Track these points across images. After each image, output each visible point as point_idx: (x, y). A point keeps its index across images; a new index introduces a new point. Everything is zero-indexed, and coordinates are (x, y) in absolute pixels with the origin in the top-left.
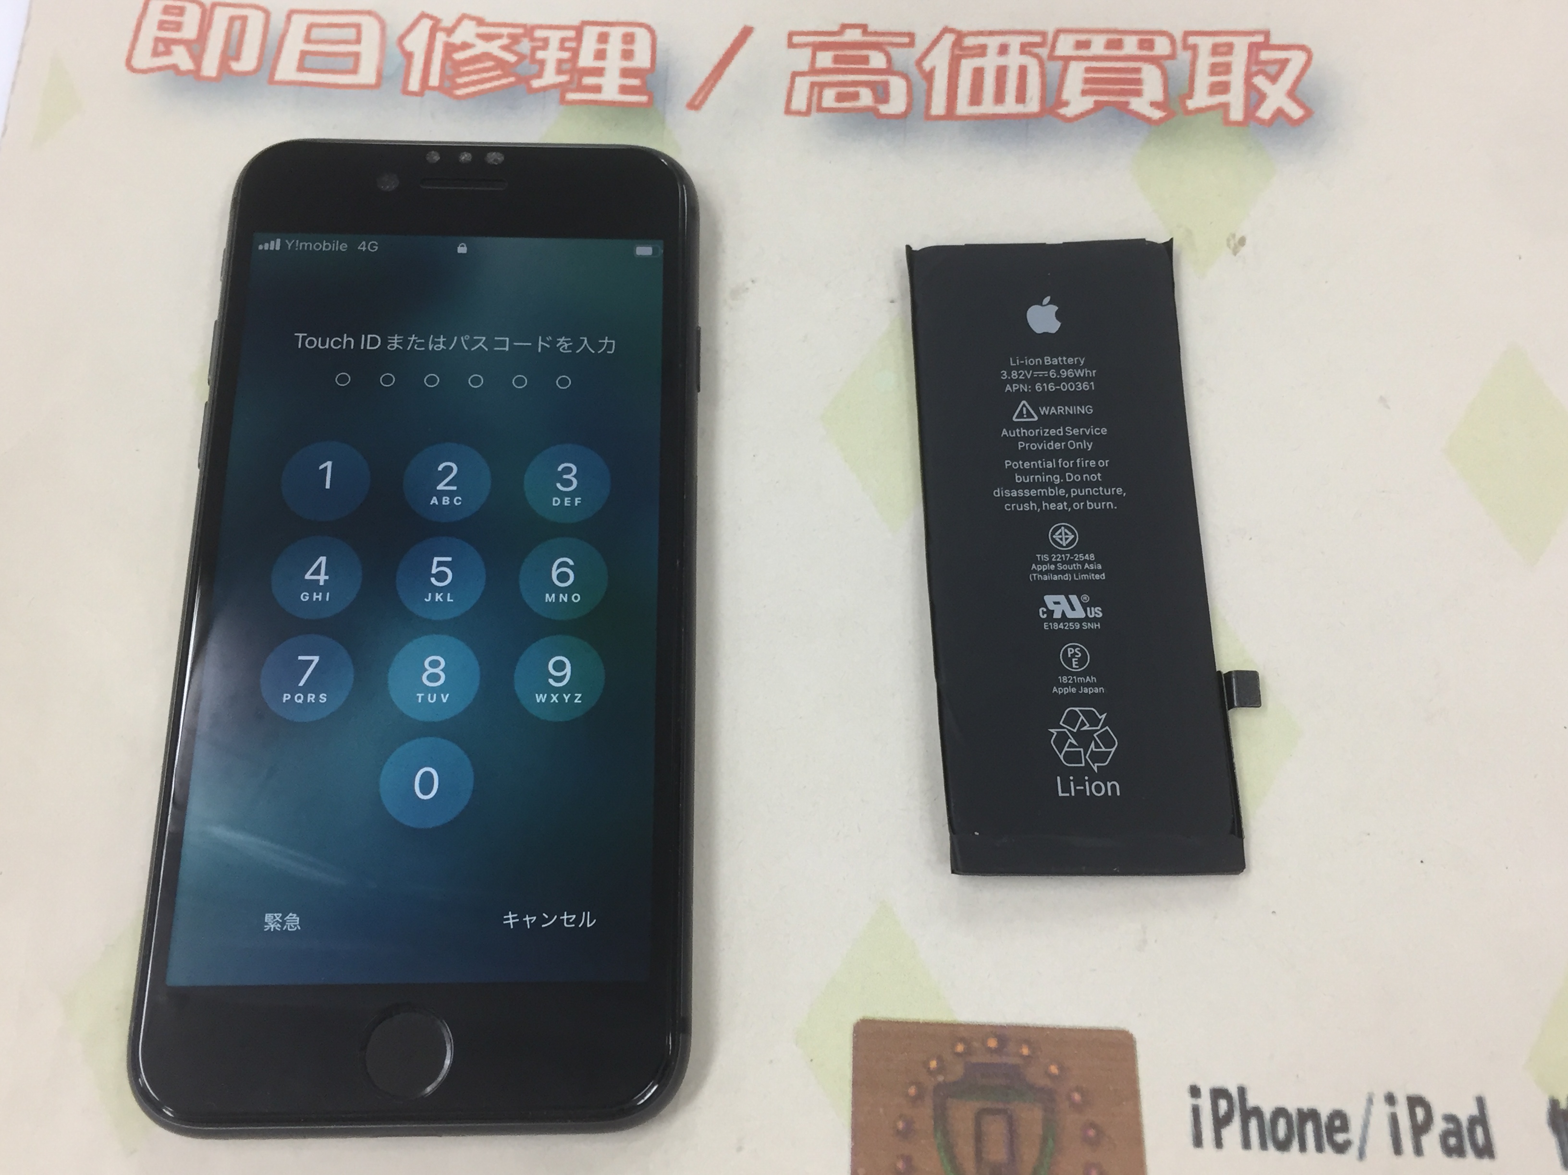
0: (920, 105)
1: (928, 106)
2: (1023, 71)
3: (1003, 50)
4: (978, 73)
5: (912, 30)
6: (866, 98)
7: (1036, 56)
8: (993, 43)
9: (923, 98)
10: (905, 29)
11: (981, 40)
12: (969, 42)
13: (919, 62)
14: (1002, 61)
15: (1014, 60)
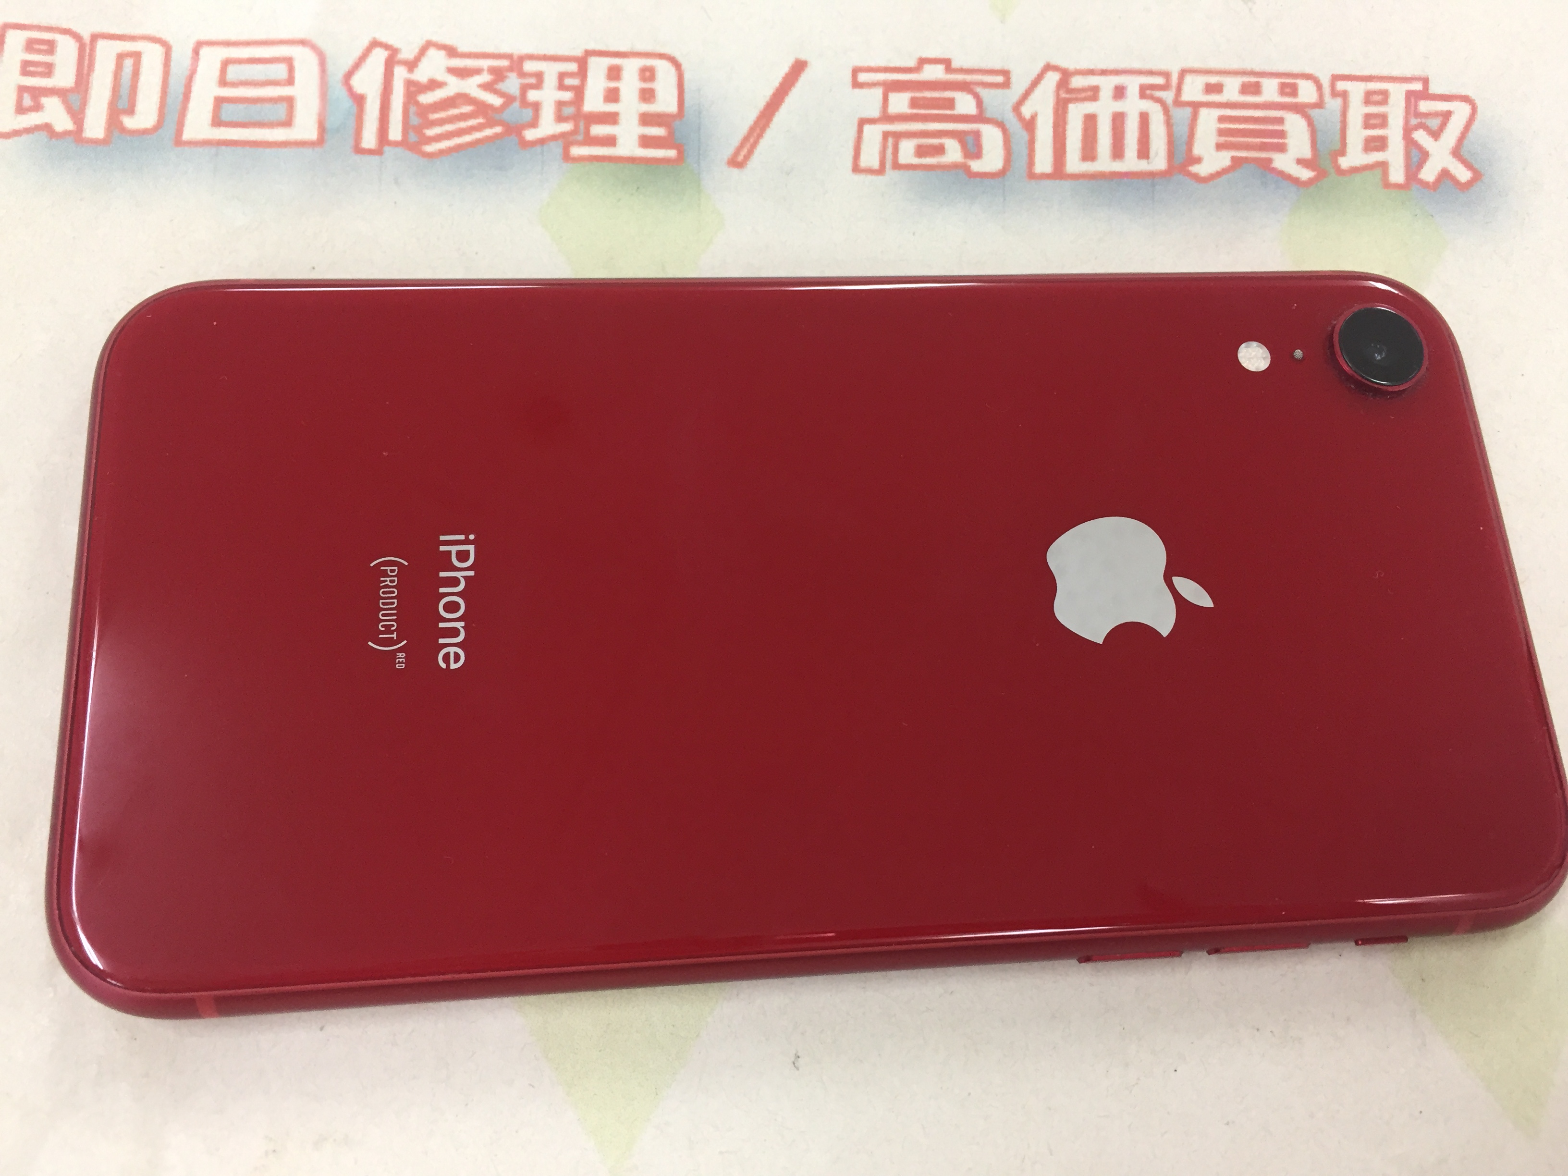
0: (1020, 162)
1: (1031, 163)
2: (1144, 119)
3: (1119, 92)
4: (1090, 121)
5: (1006, 68)
6: (953, 152)
7: (1159, 100)
8: (1107, 84)
9: (1025, 152)
10: (998, 66)
11: (1093, 81)
12: (1077, 82)
13: (1017, 108)
14: (1118, 106)
15: (1133, 105)
